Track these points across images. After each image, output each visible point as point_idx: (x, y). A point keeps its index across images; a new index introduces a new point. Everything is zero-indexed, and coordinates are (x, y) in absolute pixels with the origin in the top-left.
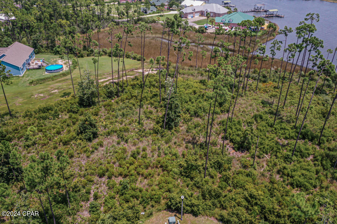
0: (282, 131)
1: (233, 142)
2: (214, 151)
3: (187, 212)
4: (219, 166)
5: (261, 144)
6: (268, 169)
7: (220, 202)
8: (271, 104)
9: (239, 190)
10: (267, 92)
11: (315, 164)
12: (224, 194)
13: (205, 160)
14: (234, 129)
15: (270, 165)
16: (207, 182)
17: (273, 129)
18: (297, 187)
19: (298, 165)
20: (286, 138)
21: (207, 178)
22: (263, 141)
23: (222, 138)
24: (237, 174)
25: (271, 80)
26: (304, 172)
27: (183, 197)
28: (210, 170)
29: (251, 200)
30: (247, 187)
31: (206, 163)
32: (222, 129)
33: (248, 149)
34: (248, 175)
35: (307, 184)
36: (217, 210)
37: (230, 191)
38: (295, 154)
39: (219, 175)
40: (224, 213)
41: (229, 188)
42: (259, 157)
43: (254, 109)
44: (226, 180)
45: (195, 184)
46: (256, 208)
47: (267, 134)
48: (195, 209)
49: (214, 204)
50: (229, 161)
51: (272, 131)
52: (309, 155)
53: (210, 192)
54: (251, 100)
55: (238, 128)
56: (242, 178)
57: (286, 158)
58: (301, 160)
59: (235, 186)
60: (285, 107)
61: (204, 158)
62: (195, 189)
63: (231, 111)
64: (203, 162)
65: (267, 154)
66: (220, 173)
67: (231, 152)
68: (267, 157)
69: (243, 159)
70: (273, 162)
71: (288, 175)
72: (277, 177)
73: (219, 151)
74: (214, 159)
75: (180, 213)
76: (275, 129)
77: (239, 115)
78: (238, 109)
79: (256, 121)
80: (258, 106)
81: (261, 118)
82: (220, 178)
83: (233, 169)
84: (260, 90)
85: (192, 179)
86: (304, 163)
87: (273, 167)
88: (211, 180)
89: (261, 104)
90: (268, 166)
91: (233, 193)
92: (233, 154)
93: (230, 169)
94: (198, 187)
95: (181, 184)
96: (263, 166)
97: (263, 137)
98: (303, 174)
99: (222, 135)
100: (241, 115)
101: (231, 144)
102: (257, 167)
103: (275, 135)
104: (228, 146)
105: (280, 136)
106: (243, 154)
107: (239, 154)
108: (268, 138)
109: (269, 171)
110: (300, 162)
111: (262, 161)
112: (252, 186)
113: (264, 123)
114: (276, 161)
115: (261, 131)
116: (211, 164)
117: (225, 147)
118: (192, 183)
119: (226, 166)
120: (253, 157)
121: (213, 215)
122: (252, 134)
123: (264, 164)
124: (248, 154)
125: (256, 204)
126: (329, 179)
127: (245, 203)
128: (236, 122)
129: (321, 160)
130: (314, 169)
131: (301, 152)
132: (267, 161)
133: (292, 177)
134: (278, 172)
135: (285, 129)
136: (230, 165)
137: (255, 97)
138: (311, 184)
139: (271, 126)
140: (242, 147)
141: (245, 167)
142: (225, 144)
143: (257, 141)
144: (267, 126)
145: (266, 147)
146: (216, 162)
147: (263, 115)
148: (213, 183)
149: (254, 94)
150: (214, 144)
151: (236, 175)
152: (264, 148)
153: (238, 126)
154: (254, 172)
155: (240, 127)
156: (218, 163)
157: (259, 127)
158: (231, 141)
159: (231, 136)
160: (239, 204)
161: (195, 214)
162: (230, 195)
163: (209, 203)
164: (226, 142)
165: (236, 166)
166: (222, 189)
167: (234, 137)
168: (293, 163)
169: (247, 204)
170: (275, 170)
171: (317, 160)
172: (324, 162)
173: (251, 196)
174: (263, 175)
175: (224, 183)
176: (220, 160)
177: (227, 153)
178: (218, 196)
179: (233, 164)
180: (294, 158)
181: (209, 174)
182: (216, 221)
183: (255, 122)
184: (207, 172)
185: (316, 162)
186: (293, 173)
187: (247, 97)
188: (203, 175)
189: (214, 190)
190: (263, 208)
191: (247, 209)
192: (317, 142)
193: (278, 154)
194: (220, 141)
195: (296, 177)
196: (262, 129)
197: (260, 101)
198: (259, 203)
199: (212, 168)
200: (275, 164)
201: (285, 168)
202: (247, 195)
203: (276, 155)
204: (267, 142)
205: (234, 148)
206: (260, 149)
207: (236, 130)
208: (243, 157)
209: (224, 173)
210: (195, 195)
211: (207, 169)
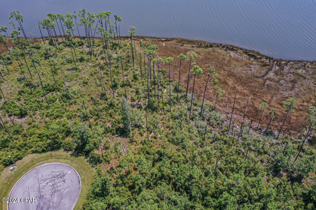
0: (38, 94)
1: (16, 115)
2: (9, 126)
3: (16, 161)
4: (17, 132)
5: (31, 107)
6: (41, 118)
7: (28, 146)
8: (23, 79)
9: (33, 136)
10: (17, 71)
11: (60, 103)
12: (28, 142)
13: (8, 134)
14: (12, 108)
15: (41, 115)
16: (16, 143)
17: (33, 95)
18: (57, 117)
19: (54, 107)
20: (42, 96)
21: (15, 141)
22: (32, 105)
23: (8, 116)
24: (28, 129)
25: (14, 60)
26: (57, 109)
27: (10, 156)
28: (14, 136)
29: (40, 136)
30: (36, 132)
31: (10, 135)
32: (5, 111)
33: (26, 114)
34: (34, 127)
35: (60, 114)
36: (29, 150)
37: (30, 139)
38: (50, 103)
39: (20, 136)
40: (33, 149)
41: (28, 138)
42: (34, 115)
43: (16, 88)
44: (25, 136)
45: (11, 148)
46: (44, 138)
47: (32, 100)
48: (19, 156)
49: (26, 149)
50: (21, 126)
51: (33, 96)
52: (56, 99)
53: (20, 146)
54: (10, 82)
55: (14, 106)
56: (31, 130)
57: (46, 108)
58: (54, 104)
59: (31, 135)
60: (33, 77)
61: (6, 133)
62: (13, 150)
63: (3, 97)
64: (7, 136)
65: (37, 111)
66: (20, 134)
67: (19, 121)
68: (38, 112)
69: (27, 121)
70: (42, 113)
71: (51, 115)
72: (47, 119)
73: (12, 125)
74: (12, 130)
75: (13, 163)
76: (34, 94)
77: (9, 97)
78: (6, 93)
79: (21, 95)
80: (17, 84)
81: (23, 92)
82: (21, 137)
83: (25, 129)
84: (11, 71)
85: (7, 147)
86: (55, 105)
87: (43, 115)
88: (17, 141)
89: (18, 82)
90: (40, 116)
91: (31, 139)
92: (20, 121)
93: (23, 130)
94: (14, 148)
95: (4, 153)
96: (38, 118)
97: (30, 103)
98: (57, 111)
99: (7, 115)
100: (10, 96)
101: (16, 117)
102: (35, 120)
103: (36, 98)
104: (15, 119)
105: (39, 97)
106: (26, 118)
107: (23, 120)
108: (33, 102)
109: (42, 118)
110: (54, 105)
111: (37, 116)
112: (38, 130)
113: (26, 94)
114: (43, 111)
115: (27, 100)
116: (12, 134)
117: (14, 120)
118: (9, 148)
119: (21, 129)
120: (31, 117)
121: (29, 153)
122: (23, 107)
123: (38, 117)
124: (28, 117)
125: (43, 136)
126: (68, 106)
127: (39, 139)
128: (11, 103)
129: (62, 99)
130: (60, 106)
131: (52, 100)
132: (39, 114)
133: (53, 115)
134: (47, 116)
135: (39, 92)
136: (22, 128)
137: (12, 79)
138: (62, 113)
139: (31, 94)
140: (23, 115)
141: (30, 124)
142: (12, 119)
143: (28, 106)
144: (29, 95)
145: (35, 108)
146: (14, 131)
147: (23, 90)
148: (20, 141)
149: (10, 76)
150: (7, 122)
151: (28, 131)
152: (34, 109)
153: (13, 105)
154: (36, 123)
155: (15, 105)
156: (16, 131)
157: (26, 98)
158: (15, 115)
159: (13, 113)
160: (37, 141)
161: (20, 159)
162: (31, 141)
163: (23, 150)
164: (12, 117)
165: (26, 126)
166: (25, 141)
167: (15, 112)
168: (51, 108)
169: (40, 139)
170: (45, 116)
171: (60, 100)
172: (63, 100)
173: (40, 135)
174: (40, 122)
175: (24, 138)
176: (15, 129)
177: (16, 123)
178: (25, 145)
179: (24, 126)
180: (50, 105)
181: (15, 139)
182: (31, 155)
183: (21, 97)
184: (13, 139)
185: (60, 101)
186: (53, 113)
187: (6, 81)
188: (12, 142)
189: (23, 144)
190: (47, 136)
191: (41, 141)
192: (57, 90)
193: (42, 108)
194: (9, 119)
195: (55, 114)
196: (27, 99)
197: (16, 80)
198: (44, 135)
199: (14, 135)
200: (43, 114)
201: (48, 113)
202: (38, 136)
203: (42, 109)
204: (34, 105)
205: (19, 118)
206: (32, 110)
207: (13, 108)
208: (26, 120)
209: (22, 133)
210: (14, 152)
211: (12, 137)
